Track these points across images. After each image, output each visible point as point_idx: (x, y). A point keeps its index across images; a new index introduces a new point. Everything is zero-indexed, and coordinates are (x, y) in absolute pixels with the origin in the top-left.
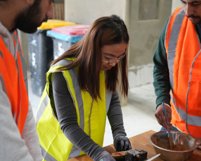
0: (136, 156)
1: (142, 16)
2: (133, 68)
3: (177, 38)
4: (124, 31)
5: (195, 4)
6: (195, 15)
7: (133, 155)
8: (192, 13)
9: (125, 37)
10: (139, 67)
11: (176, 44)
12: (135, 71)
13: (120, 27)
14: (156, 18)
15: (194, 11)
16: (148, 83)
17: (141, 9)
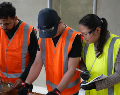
5: (7, 24)
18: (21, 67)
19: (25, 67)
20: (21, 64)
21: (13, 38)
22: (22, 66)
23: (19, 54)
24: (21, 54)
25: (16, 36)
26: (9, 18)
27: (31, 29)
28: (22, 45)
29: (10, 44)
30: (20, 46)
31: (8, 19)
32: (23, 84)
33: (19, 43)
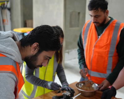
0: (68, 96)
1: (71, 26)
2: (67, 51)
3: (87, 34)
4: (61, 32)
5: (97, 16)
6: (97, 22)
7: (66, 95)
8: (95, 21)
9: (62, 35)
10: (70, 50)
11: (86, 37)
12: (68, 53)
13: (59, 31)
14: (78, 26)
15: (96, 20)
16: (75, 58)
17: (71, 22)
18: (106, 67)
19: (111, 68)
20: (107, 63)
21: (102, 34)
22: (108, 66)
23: (106, 52)
24: (108, 51)
25: (106, 32)
26: (99, 9)
27: (122, 26)
28: (110, 42)
29: (98, 41)
30: (108, 42)
31: (98, 11)
32: (110, 87)
33: (108, 40)
